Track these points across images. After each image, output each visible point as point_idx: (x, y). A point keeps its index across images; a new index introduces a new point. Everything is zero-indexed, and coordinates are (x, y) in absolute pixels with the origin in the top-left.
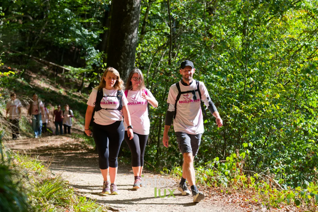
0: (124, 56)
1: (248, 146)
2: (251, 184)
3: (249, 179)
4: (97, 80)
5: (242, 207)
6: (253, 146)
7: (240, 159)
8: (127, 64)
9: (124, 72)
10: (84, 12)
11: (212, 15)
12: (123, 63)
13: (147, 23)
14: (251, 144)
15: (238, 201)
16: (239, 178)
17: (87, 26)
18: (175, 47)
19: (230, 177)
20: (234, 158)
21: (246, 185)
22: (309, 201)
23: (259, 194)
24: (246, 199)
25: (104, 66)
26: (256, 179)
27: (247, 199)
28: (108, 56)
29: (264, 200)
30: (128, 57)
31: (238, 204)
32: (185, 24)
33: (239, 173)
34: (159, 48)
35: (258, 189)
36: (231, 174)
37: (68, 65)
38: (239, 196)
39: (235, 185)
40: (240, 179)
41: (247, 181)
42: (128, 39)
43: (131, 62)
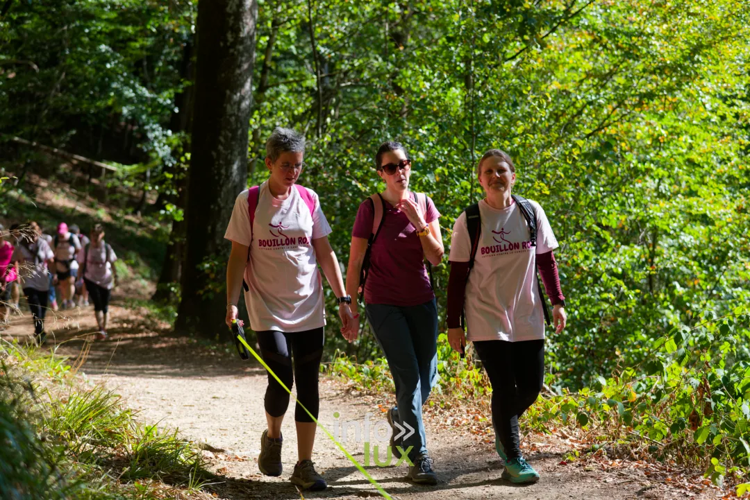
0: (226, 137)
5: (474, 433)
8: (231, 153)
9: (226, 170)
10: (139, 52)
12: (224, 152)
13: (270, 68)
15: (464, 422)
16: (466, 376)
19: (448, 375)
21: (481, 389)
22: (606, 417)
24: (480, 417)
27: (483, 416)
30: (233, 138)
31: (465, 428)
33: (465, 366)
34: (295, 119)
36: (449, 369)
38: (468, 412)
39: (458, 390)
40: (469, 377)
41: (482, 380)
42: (232, 103)
43: (239, 149)
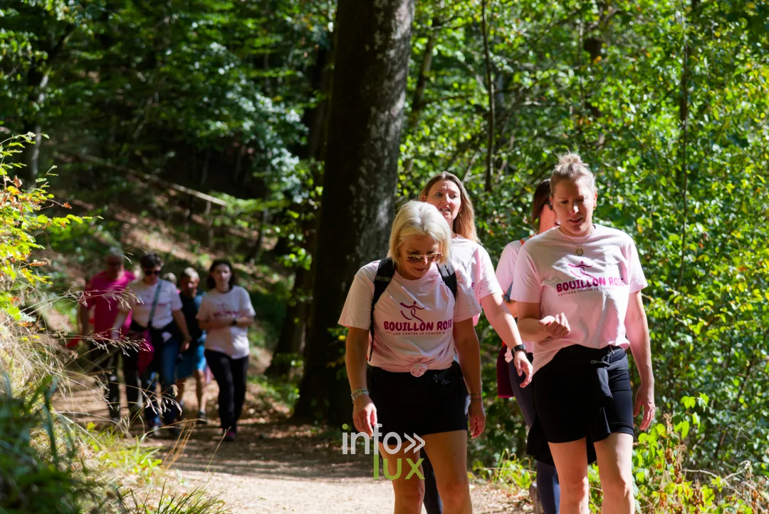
0: (368, 168)
1: (697, 404)
2: (703, 505)
3: (698, 492)
4: (298, 231)
6: (709, 404)
7: (675, 441)
8: (375, 189)
9: (368, 211)
10: (261, 51)
11: (599, 58)
12: (366, 187)
13: (428, 80)
14: (703, 400)
16: (673, 491)
17: (270, 88)
18: (502, 143)
19: (649, 488)
20: (660, 438)
21: (692, 508)
25: (316, 193)
26: (716, 491)
28: (325, 167)
30: (378, 170)
32: (528, 82)
33: (672, 477)
34: (462, 147)
36: (651, 480)
37: (220, 189)
39: (662, 508)
40: (677, 492)
41: (694, 497)
42: (378, 124)
43: (385, 184)
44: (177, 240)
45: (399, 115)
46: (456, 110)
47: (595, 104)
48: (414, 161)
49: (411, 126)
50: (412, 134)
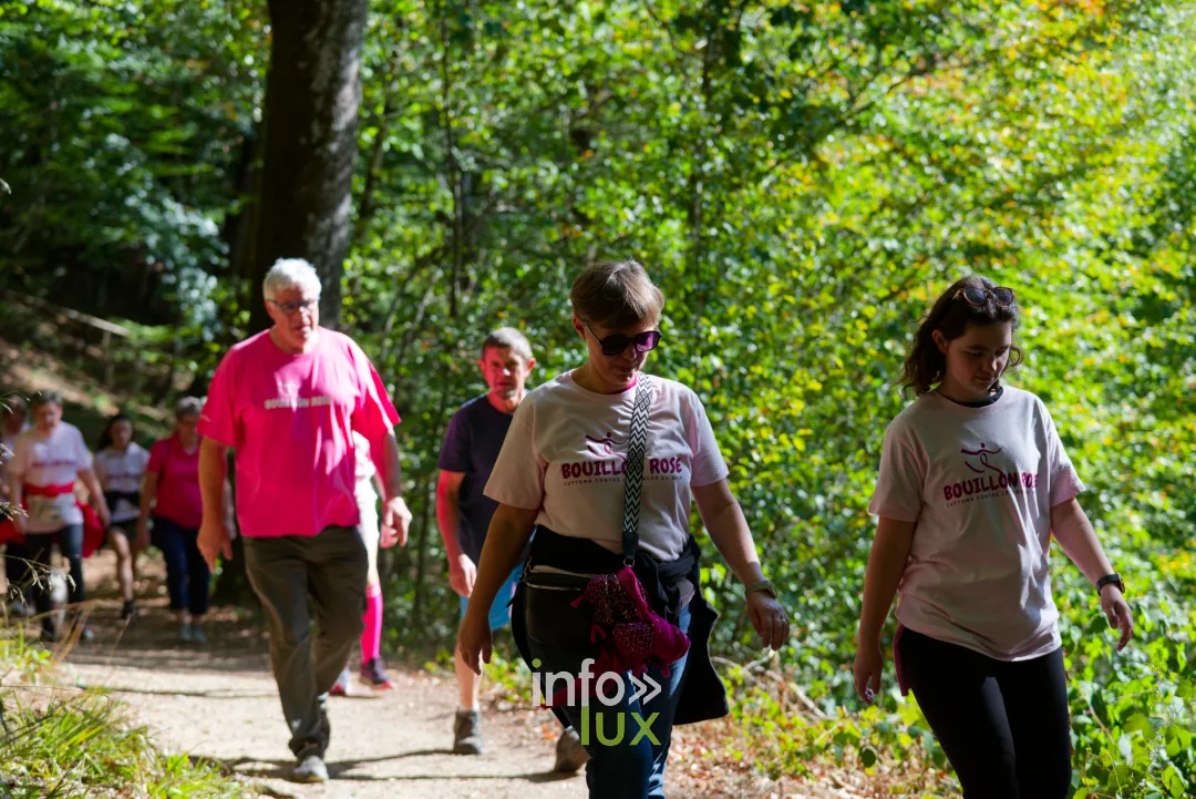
1: (710, 577)
5: (693, 777)
6: (725, 577)
10: (170, 148)
11: (590, 153)
13: (379, 179)
14: (718, 573)
17: (184, 190)
18: (471, 257)
22: (904, 755)
23: (746, 733)
24: (703, 751)
25: (241, 320)
26: (734, 683)
27: (709, 750)
28: (252, 288)
29: (762, 754)
31: (680, 768)
32: (501, 183)
34: (420, 263)
35: (741, 718)
42: (317, 233)
43: (328, 309)
44: (68, 377)
45: (344, 223)
46: (415, 218)
47: (583, 210)
48: (362, 280)
49: (358, 236)
50: (360, 246)
